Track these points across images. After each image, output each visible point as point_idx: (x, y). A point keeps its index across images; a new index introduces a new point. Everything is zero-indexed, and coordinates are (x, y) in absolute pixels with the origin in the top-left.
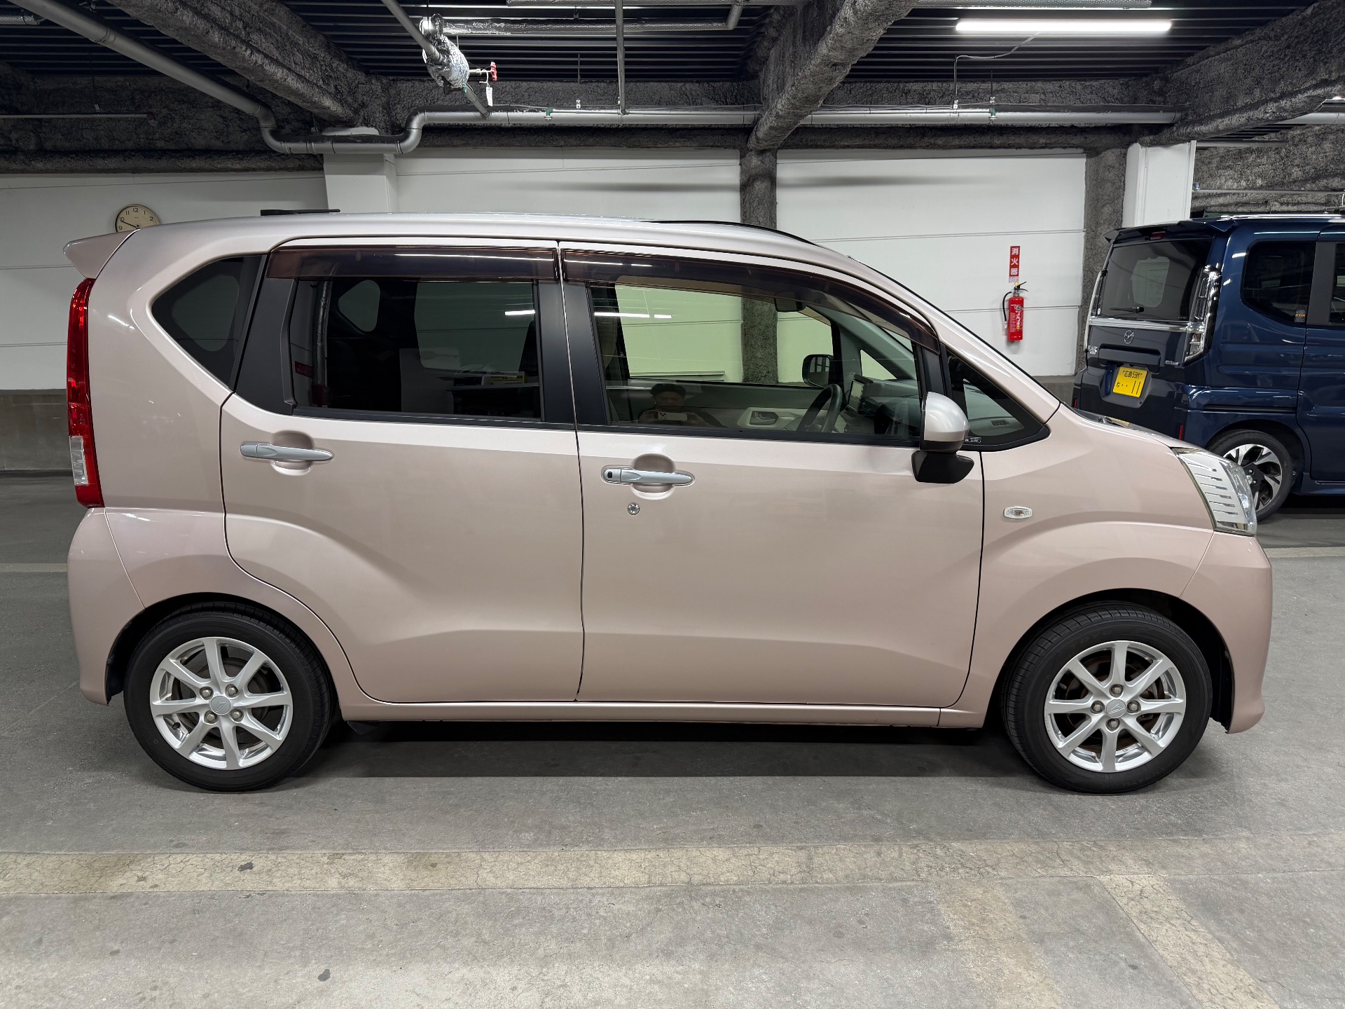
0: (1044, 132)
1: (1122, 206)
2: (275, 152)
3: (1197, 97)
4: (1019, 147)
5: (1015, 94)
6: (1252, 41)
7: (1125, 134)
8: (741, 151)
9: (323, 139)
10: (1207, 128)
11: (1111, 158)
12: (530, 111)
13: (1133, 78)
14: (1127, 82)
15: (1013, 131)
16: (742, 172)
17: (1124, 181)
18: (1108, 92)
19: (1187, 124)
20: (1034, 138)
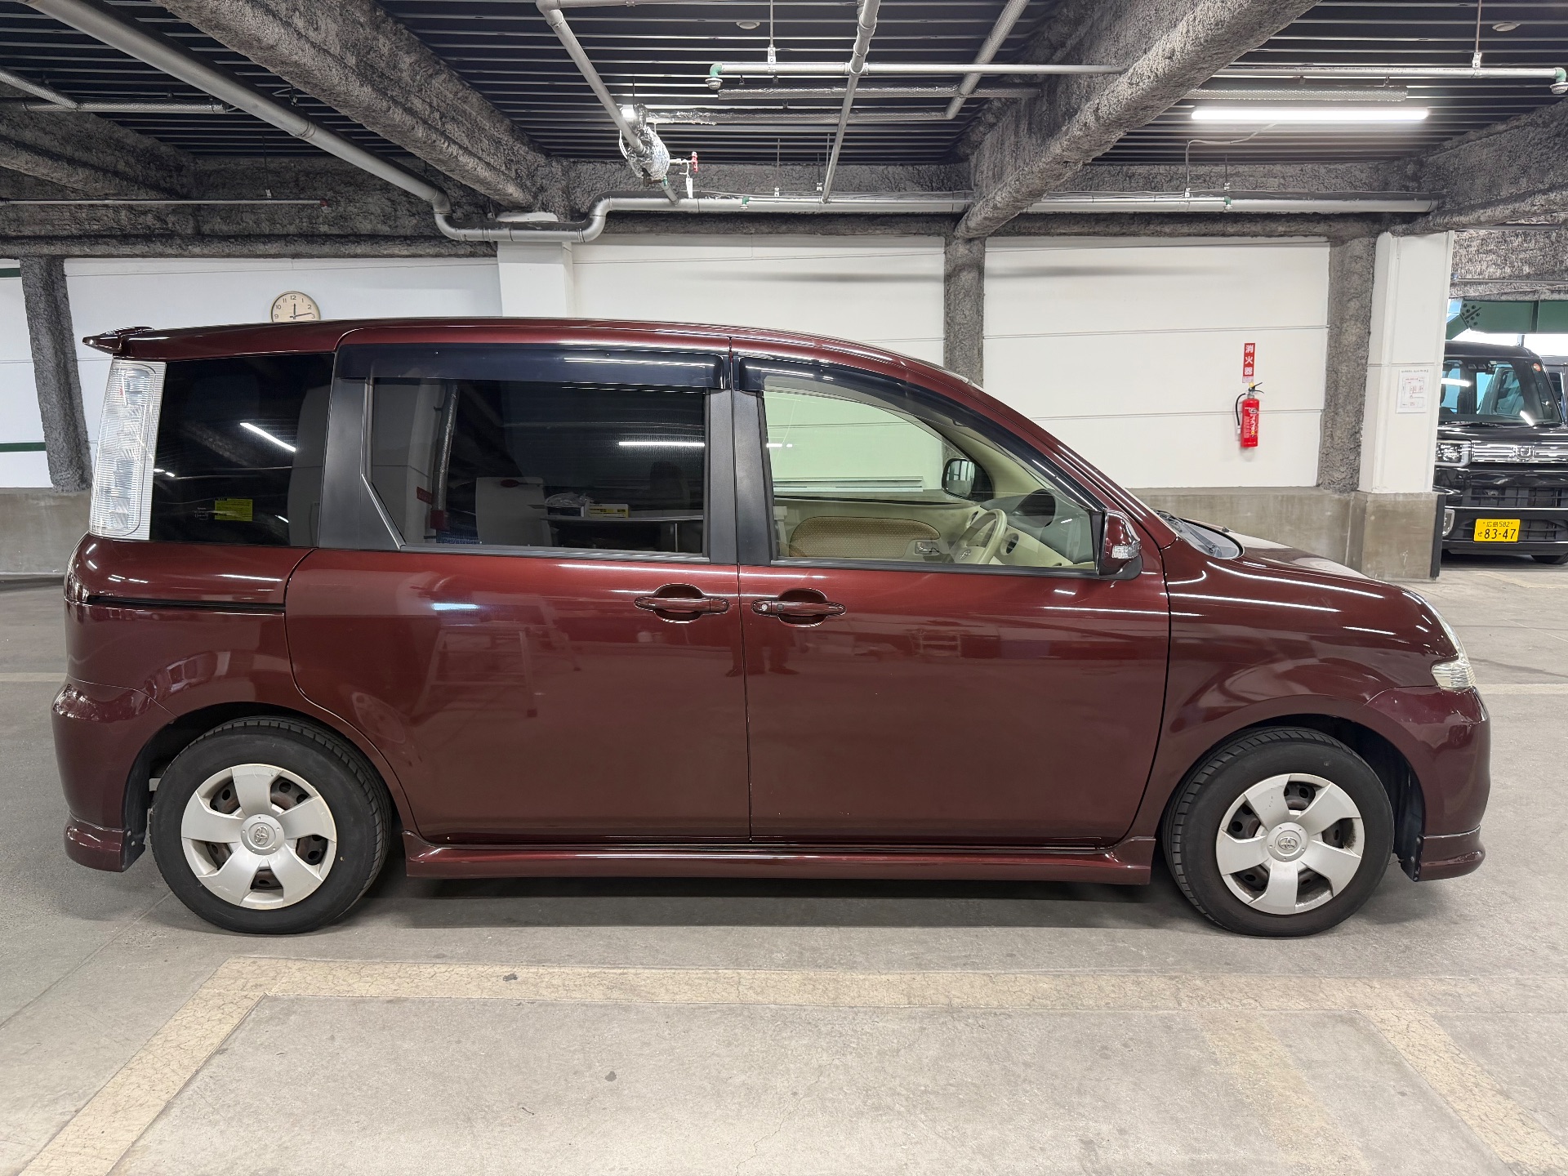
0: (1283, 220)
1: (1371, 300)
2: (445, 237)
3: (1456, 184)
4: (1255, 235)
5: (1251, 178)
6: (1517, 127)
7: (1373, 223)
8: (946, 239)
9: (501, 225)
10: (1468, 219)
11: (1358, 248)
12: (722, 198)
13: (1384, 161)
14: (1377, 166)
15: (1248, 219)
16: (947, 261)
17: (1373, 273)
18: (1355, 176)
19: (1444, 214)
20: (1272, 226)
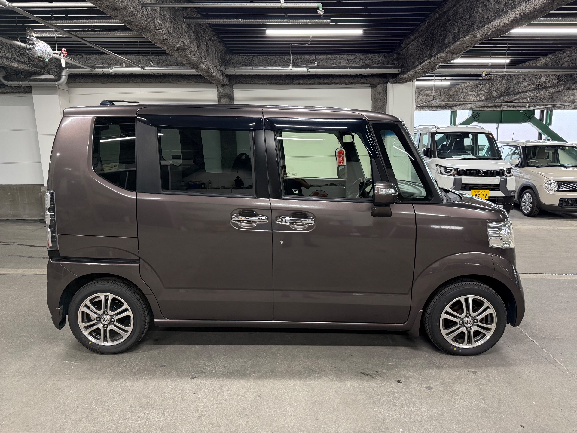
0: (347, 77)
2: (6, 85)
4: (340, 84)
5: (335, 61)
7: (384, 78)
8: (216, 86)
9: (25, 80)
11: (380, 89)
13: (386, 53)
14: (384, 55)
15: (333, 77)
16: (219, 94)
17: (386, 99)
18: (377, 59)
19: (403, 74)
20: (343, 80)
